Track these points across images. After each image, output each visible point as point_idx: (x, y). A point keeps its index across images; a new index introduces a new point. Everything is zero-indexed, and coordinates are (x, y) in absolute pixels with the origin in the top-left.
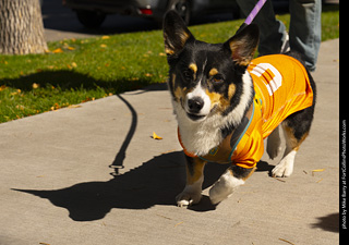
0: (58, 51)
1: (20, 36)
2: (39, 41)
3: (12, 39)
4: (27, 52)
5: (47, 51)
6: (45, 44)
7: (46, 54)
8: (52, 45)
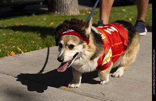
0: (84, 14)
1: (68, 7)
2: (76, 9)
3: (64, 8)
4: (70, 14)
5: (79, 14)
6: (78, 11)
7: (79, 15)
8: (81, 12)
